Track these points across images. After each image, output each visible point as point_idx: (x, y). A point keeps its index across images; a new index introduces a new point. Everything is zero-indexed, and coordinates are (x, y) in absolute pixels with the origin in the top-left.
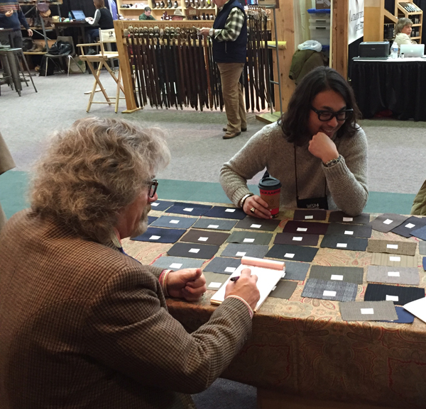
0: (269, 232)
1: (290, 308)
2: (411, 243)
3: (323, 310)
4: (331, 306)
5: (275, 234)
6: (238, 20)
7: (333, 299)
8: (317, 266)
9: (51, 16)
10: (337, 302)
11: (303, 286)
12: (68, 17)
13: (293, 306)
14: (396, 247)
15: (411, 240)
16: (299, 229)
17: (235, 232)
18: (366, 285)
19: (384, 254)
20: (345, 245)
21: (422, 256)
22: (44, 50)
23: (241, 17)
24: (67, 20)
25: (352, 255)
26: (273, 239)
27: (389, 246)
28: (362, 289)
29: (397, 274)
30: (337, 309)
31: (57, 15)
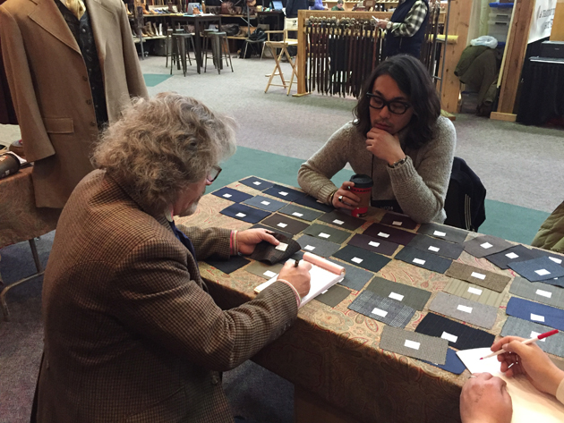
0: (349, 231)
1: (329, 318)
2: (504, 277)
3: (363, 329)
4: (375, 327)
5: (353, 233)
6: (420, 14)
7: (380, 319)
8: (381, 278)
9: (256, 6)
10: (384, 325)
11: (355, 297)
12: (268, 7)
13: (333, 316)
14: (482, 277)
15: (507, 273)
16: (381, 234)
17: (315, 224)
18: (425, 314)
19: (463, 282)
20: (422, 262)
21: (511, 295)
22: (246, 36)
23: (424, 11)
24: (268, 9)
25: (425, 275)
26: (349, 238)
27: (474, 274)
28: (419, 316)
29: (468, 310)
30: (380, 332)
31: (261, 5)
